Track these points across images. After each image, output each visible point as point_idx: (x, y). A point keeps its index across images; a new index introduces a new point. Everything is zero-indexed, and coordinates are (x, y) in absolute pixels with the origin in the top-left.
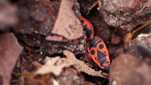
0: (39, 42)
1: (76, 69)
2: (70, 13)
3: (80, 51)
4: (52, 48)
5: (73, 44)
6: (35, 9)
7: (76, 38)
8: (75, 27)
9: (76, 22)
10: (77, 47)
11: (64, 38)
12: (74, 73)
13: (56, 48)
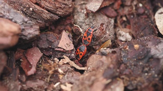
0: (51, 53)
1: (70, 65)
2: (67, 38)
3: (72, 57)
4: (58, 55)
5: (69, 53)
6: (49, 36)
7: (70, 50)
8: (69, 44)
9: (70, 42)
10: (71, 55)
11: (64, 49)
12: (68, 66)
13: (60, 55)
